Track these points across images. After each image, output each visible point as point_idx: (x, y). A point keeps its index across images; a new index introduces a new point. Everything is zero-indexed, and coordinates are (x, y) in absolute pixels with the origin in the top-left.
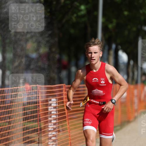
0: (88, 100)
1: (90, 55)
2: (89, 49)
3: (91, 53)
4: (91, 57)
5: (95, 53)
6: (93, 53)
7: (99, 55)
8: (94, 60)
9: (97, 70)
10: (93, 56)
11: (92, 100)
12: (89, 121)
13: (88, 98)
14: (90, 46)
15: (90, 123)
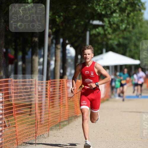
0: (83, 87)
1: (85, 56)
2: (84, 52)
3: (86, 54)
4: (86, 57)
5: (89, 54)
6: (87, 54)
7: (92, 56)
8: (88, 59)
9: (89, 66)
10: (87, 56)
11: (86, 87)
12: (85, 102)
13: (83, 86)
14: (85, 50)
15: (86, 104)
